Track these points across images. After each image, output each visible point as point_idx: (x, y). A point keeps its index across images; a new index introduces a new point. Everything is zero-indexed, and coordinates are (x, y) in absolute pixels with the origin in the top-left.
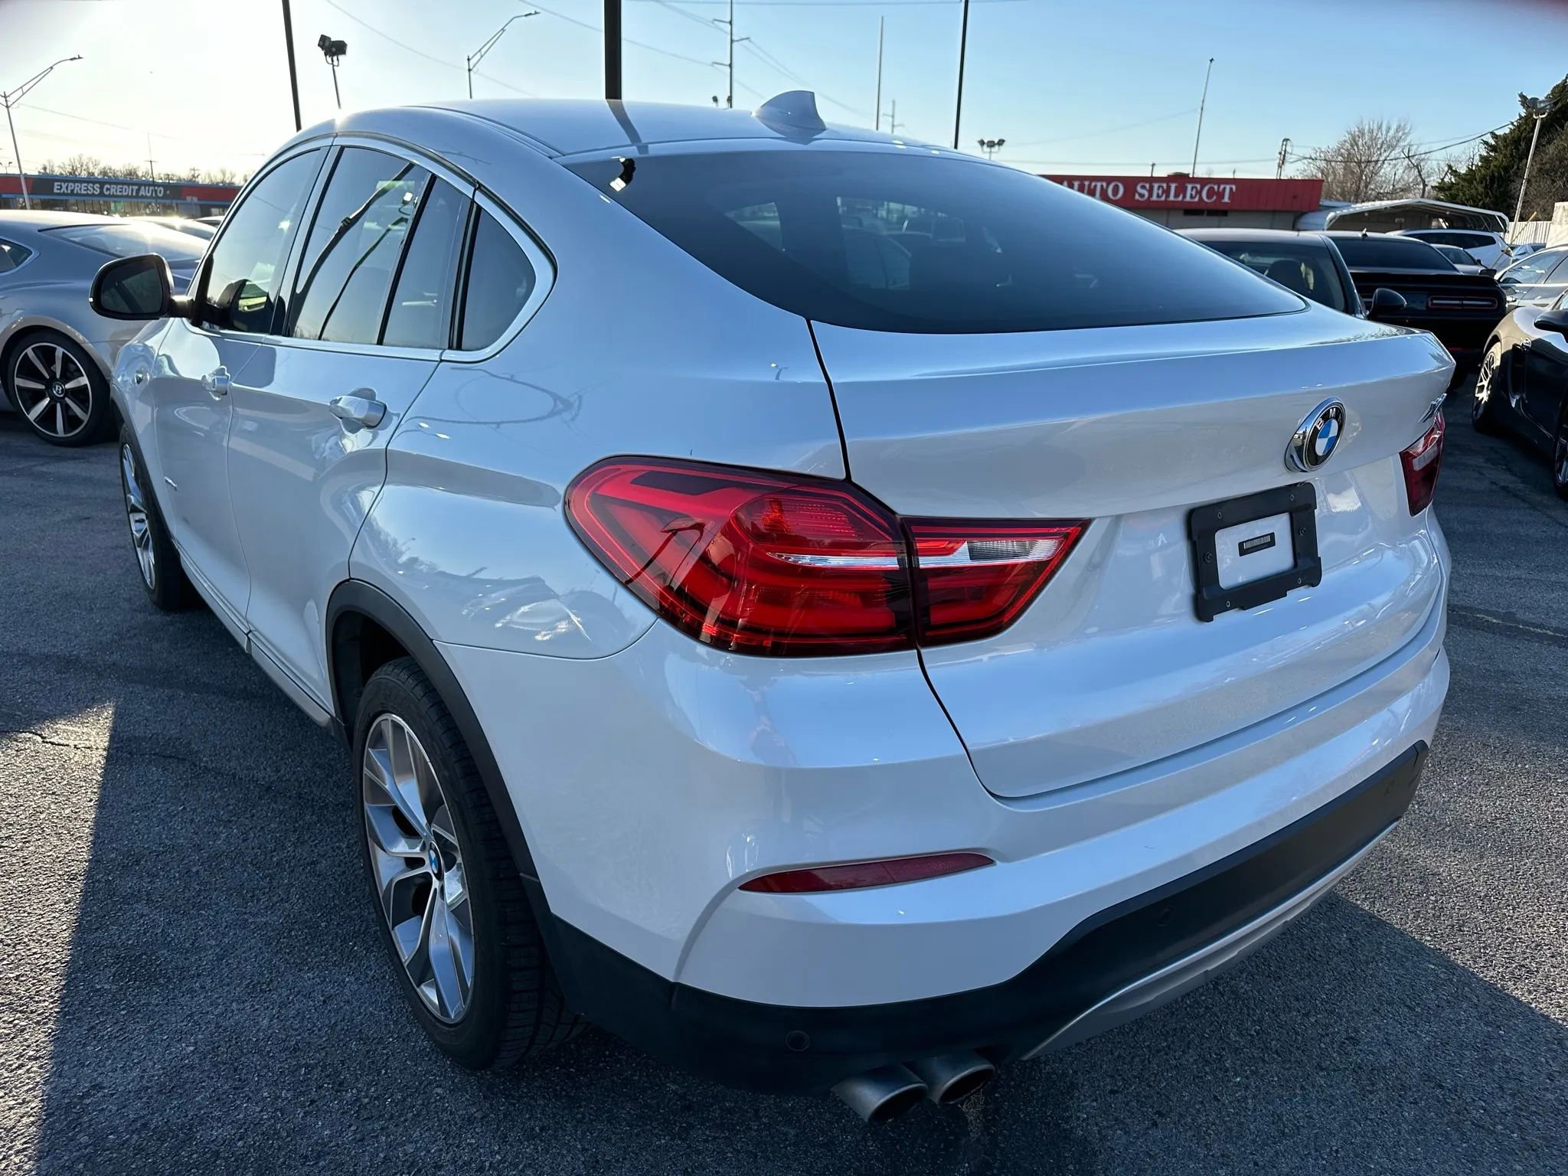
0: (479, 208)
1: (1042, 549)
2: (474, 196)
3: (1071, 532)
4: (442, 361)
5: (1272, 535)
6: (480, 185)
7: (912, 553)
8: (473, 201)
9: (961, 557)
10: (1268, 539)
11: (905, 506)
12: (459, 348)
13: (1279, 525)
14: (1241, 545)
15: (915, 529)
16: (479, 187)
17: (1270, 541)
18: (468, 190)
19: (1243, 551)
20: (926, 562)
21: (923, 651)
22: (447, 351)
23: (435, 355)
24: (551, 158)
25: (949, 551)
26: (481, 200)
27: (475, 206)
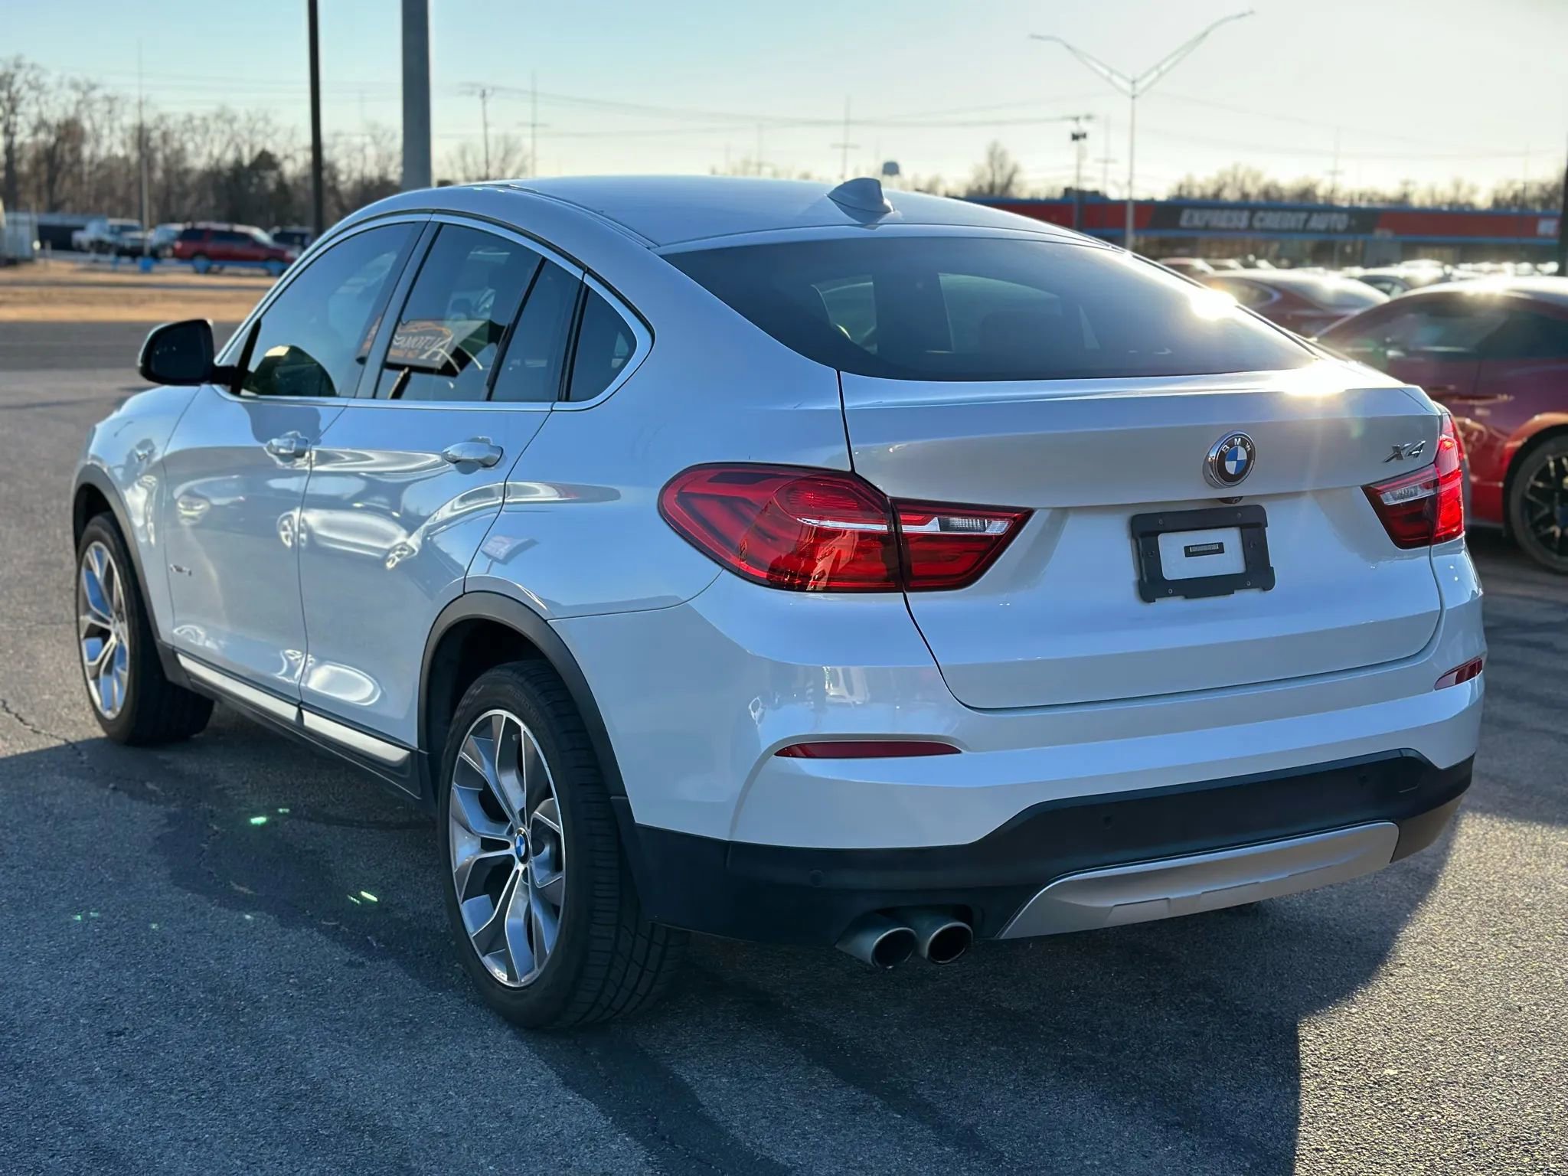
0: (588, 288)
1: (997, 528)
2: (583, 278)
3: (1020, 518)
4: (552, 411)
5: (1221, 545)
6: (589, 269)
7: (896, 522)
8: (582, 282)
9: (932, 527)
10: (1217, 547)
11: (892, 489)
12: (567, 400)
13: (1231, 538)
14: (1187, 549)
15: (900, 507)
16: (588, 271)
17: (1220, 549)
18: (578, 273)
19: (1189, 553)
20: (906, 529)
21: (908, 594)
22: (557, 403)
23: (545, 407)
24: (648, 248)
25: (923, 523)
26: (589, 281)
27: (584, 287)
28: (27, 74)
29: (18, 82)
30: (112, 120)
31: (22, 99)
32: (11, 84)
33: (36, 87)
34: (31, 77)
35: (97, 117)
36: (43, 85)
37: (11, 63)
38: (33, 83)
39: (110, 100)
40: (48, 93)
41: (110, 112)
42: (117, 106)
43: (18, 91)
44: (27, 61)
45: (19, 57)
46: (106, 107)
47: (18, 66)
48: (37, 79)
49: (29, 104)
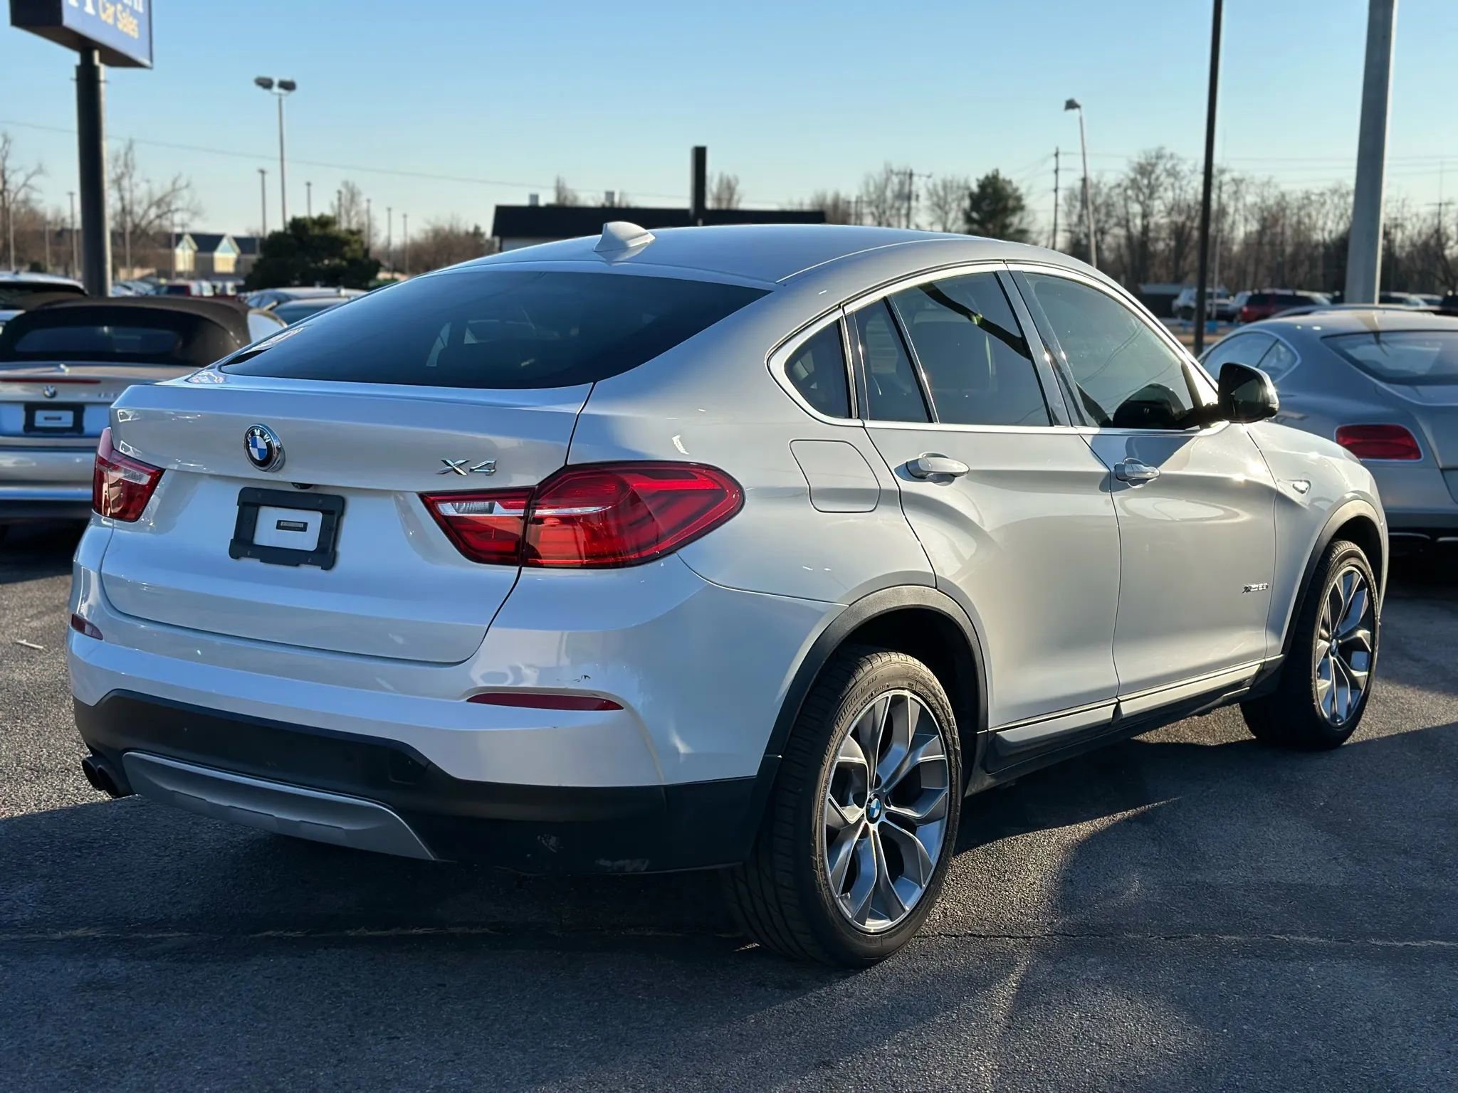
3: (154, 473)
5: (306, 524)
10: (302, 526)
13: (314, 520)
14: (279, 522)
17: (304, 528)
19: (279, 527)
28: (1165, 165)
29: (1159, 170)
30: (1237, 200)
31: (1161, 185)
32: (1151, 173)
33: (1173, 173)
34: (1169, 166)
35: (1224, 197)
36: (1178, 173)
37: (1154, 154)
38: (1172, 171)
39: (1237, 182)
40: (1183, 178)
41: (1236, 193)
42: (1243, 187)
43: (1157, 179)
44: (1167, 152)
45: (1162, 148)
46: (1234, 188)
47: (1159, 157)
48: (1174, 167)
49: (1166, 189)
